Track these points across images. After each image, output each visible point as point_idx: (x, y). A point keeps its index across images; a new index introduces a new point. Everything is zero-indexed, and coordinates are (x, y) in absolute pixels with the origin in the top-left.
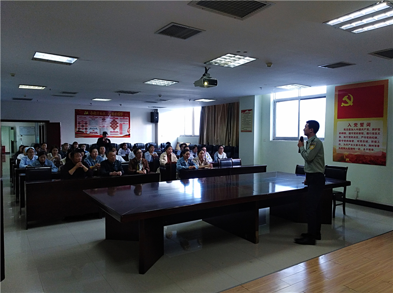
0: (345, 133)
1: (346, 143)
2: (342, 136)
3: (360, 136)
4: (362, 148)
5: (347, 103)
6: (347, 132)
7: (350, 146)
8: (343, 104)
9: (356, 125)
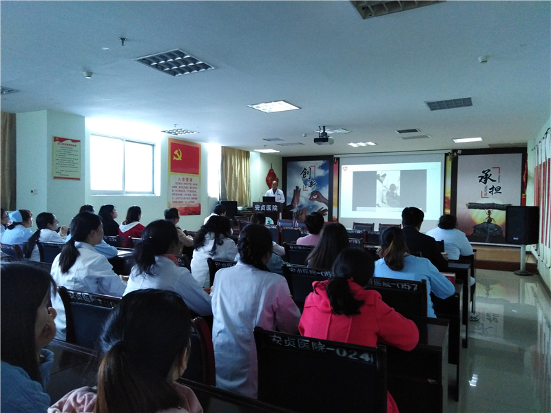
0: (176, 187)
1: (177, 196)
2: (175, 189)
3: (186, 190)
4: (188, 201)
5: (177, 157)
6: (178, 186)
7: (180, 200)
8: (175, 158)
9: (183, 179)
